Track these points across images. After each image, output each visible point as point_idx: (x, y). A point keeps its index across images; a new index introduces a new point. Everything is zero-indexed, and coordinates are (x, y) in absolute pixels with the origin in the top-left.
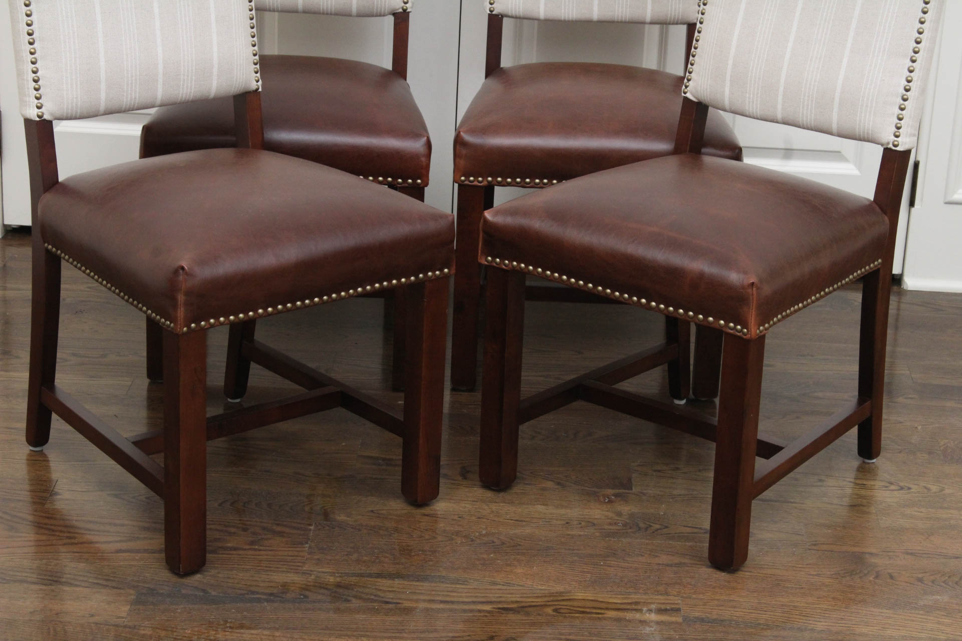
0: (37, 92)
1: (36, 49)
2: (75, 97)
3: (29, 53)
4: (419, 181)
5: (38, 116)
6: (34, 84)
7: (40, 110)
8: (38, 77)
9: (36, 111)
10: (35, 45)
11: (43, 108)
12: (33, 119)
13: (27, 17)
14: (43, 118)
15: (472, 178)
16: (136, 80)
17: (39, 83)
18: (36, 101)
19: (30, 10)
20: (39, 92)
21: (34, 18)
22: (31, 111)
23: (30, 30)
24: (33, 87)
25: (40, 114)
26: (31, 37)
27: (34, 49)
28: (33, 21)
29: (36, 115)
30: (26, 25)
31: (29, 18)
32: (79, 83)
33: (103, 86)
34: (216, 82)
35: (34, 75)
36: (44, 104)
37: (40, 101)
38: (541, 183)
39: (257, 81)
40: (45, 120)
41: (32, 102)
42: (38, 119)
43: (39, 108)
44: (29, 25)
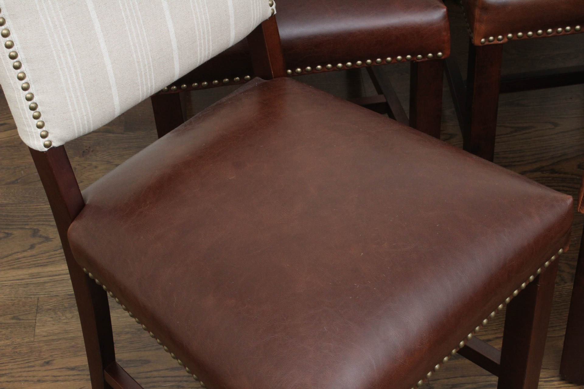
0: (38, 120)
1: (25, 72)
2: (85, 114)
3: (17, 80)
4: (440, 54)
5: (46, 146)
6: (33, 112)
7: (46, 139)
8: (36, 103)
9: (42, 141)
10: (23, 68)
11: (49, 135)
12: (40, 150)
13: (4, 38)
14: (52, 146)
15: (491, 38)
16: (149, 67)
17: (37, 110)
18: (39, 131)
19: (6, 29)
20: (41, 119)
21: (13, 36)
22: (36, 142)
23: (13, 52)
24: (32, 117)
25: (47, 143)
26: (15, 60)
27: (23, 72)
28: (14, 41)
29: (43, 145)
30: (5, 48)
31: (7, 39)
32: (86, 98)
33: (114, 91)
34: (234, 31)
35: (30, 103)
36: (50, 131)
37: (44, 129)
38: (564, 31)
39: (271, 5)
40: (54, 148)
41: (35, 133)
42: (46, 149)
43: (43, 137)
44: (8, 47)
